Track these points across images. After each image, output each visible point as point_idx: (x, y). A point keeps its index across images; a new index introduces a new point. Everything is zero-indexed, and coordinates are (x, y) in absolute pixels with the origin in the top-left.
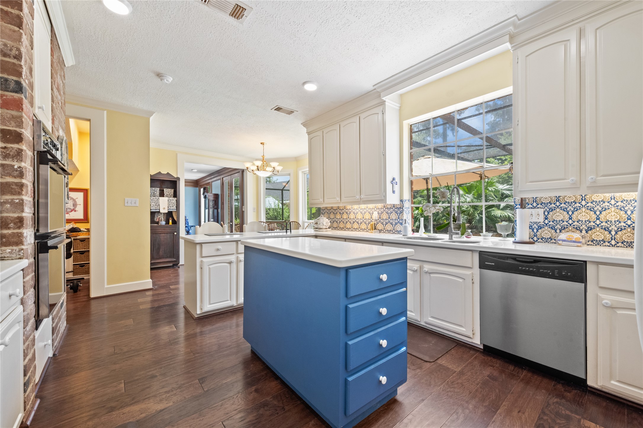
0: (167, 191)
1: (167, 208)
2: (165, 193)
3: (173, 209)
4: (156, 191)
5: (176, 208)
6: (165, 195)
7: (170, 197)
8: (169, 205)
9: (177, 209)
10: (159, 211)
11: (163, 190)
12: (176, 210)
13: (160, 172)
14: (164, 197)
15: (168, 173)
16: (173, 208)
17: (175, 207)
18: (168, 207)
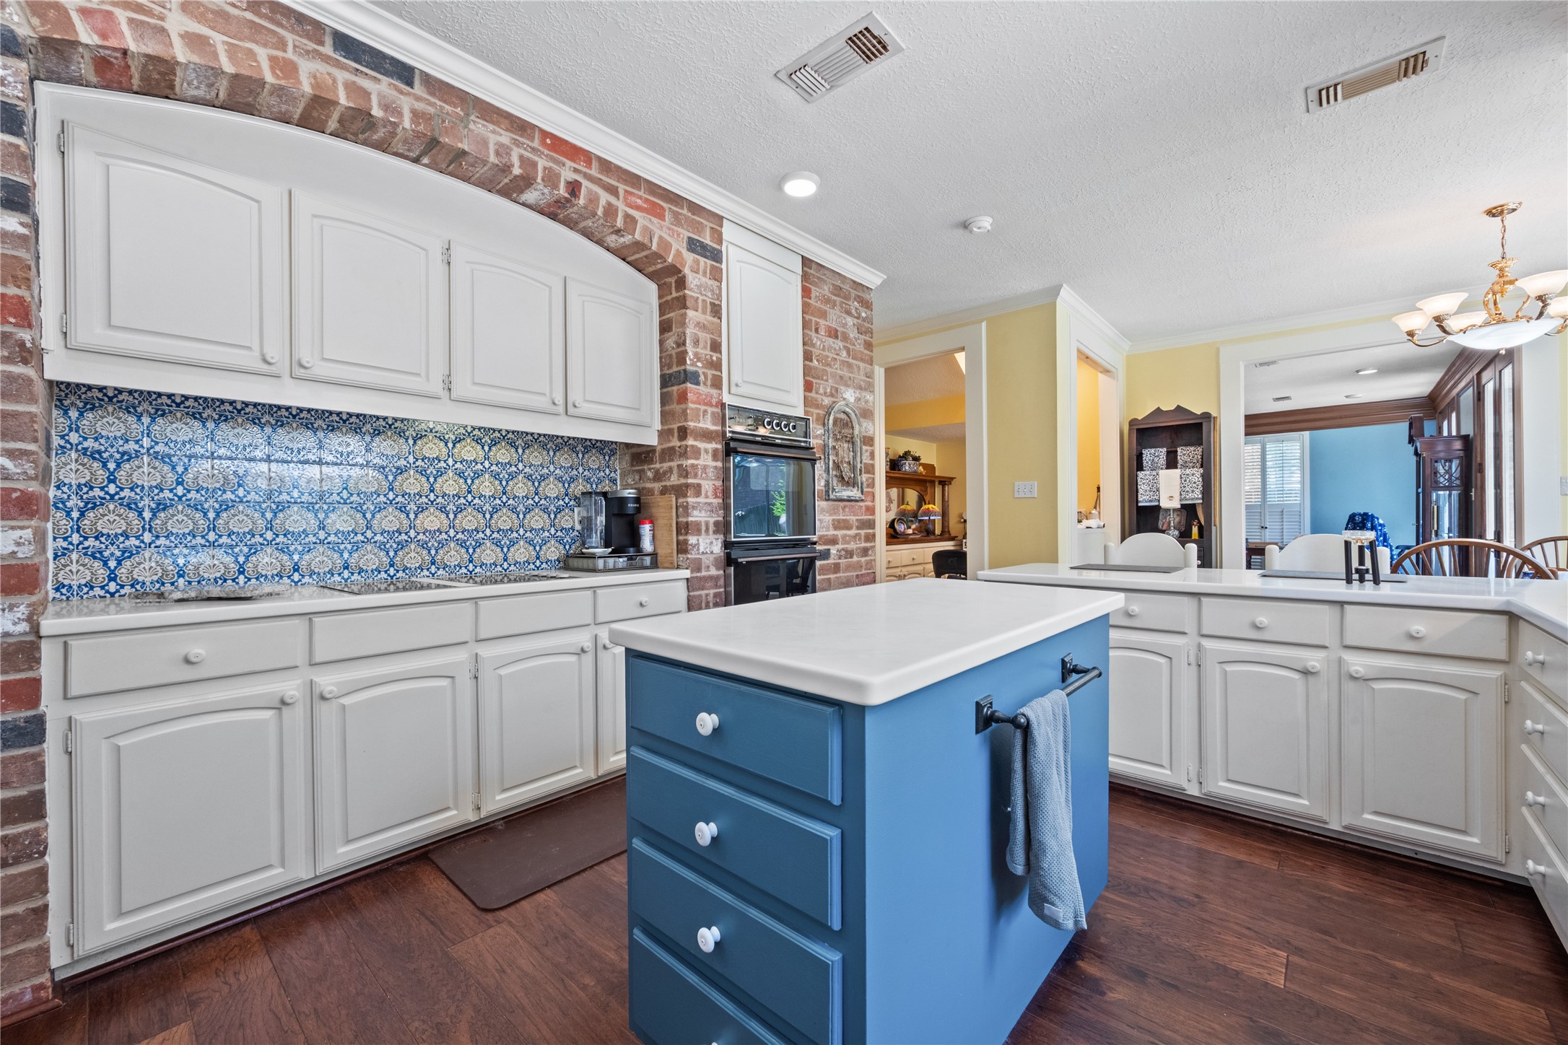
0: (1183, 453)
1: (1177, 497)
2: (1179, 457)
3: (1192, 499)
4: (1158, 456)
5: (1200, 496)
6: (1180, 462)
7: (1193, 467)
8: (1183, 487)
9: (1203, 499)
10: (1157, 504)
11: (1177, 451)
12: (1201, 501)
13: (1159, 409)
14: (1177, 468)
15: (1179, 407)
16: (1195, 496)
17: (1198, 494)
18: (1181, 495)
